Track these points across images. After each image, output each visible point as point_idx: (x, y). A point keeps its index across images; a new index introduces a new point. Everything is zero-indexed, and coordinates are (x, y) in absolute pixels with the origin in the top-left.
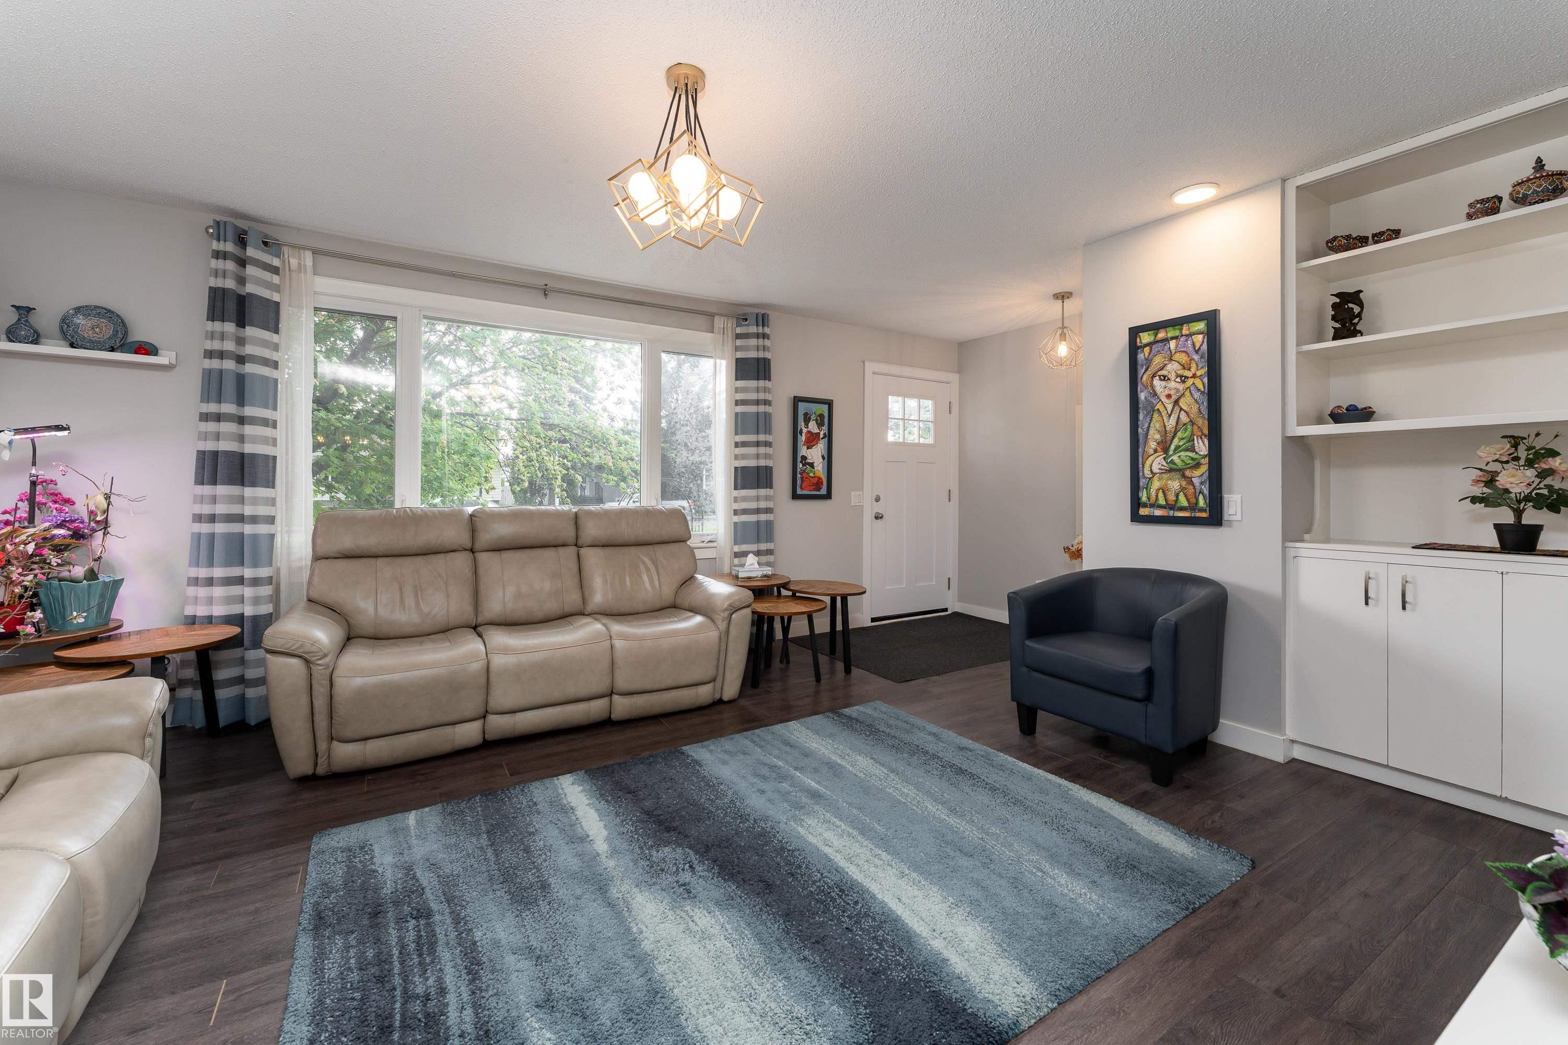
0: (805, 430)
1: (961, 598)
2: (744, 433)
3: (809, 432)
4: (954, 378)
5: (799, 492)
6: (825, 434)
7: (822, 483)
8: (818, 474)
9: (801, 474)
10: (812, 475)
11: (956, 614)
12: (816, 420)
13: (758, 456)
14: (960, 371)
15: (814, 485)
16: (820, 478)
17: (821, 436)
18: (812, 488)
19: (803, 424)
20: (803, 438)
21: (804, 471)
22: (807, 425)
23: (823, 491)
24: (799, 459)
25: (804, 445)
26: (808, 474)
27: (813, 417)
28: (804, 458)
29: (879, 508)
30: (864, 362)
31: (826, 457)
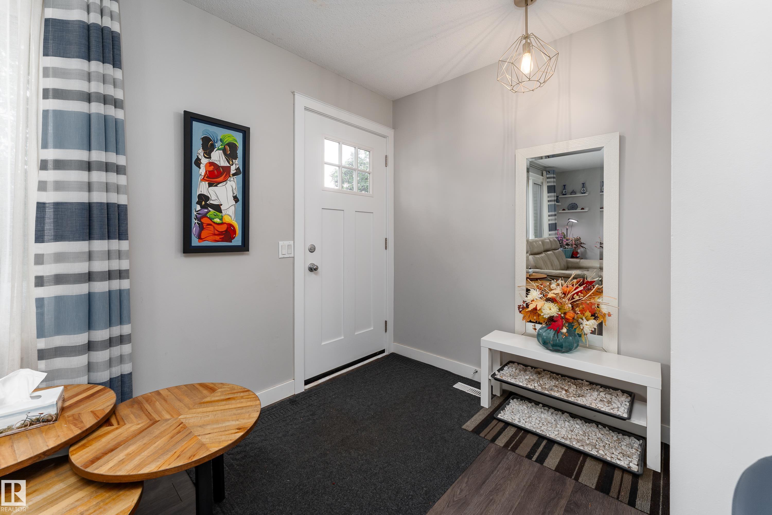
0: (204, 161)
1: (398, 338)
2: (59, 145)
3: (211, 164)
4: (389, 132)
5: (195, 242)
6: (238, 169)
7: (234, 231)
8: (227, 219)
9: (197, 218)
10: (217, 220)
11: (393, 356)
12: (224, 151)
13: (89, 187)
14: (395, 126)
15: (220, 233)
16: (230, 226)
17: (233, 171)
18: (217, 238)
19: (201, 152)
20: (203, 171)
21: (205, 216)
22: (208, 154)
23: (237, 241)
24: (195, 199)
25: (203, 180)
26: (211, 219)
27: (218, 145)
28: (203, 198)
29: (313, 259)
30: (293, 93)
31: (240, 197)
